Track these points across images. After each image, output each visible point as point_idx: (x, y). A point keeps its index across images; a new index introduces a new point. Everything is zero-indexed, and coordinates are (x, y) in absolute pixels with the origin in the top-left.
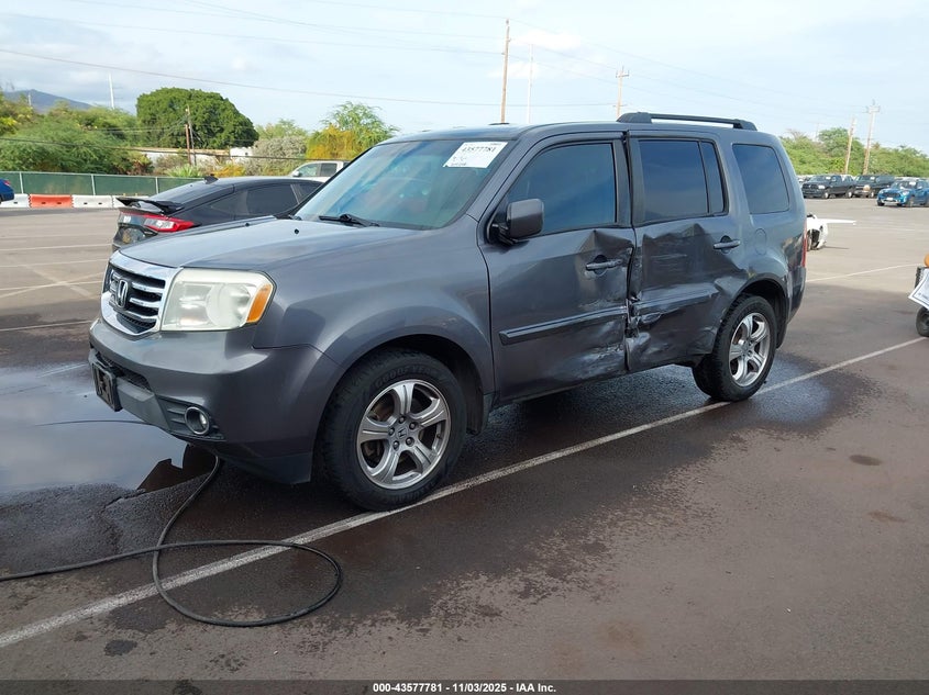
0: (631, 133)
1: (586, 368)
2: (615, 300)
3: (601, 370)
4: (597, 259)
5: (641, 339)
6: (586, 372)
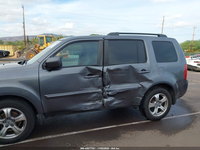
0: (105, 38)
1: (86, 107)
2: (97, 87)
3: (93, 108)
4: (89, 75)
5: (109, 99)
6: (86, 108)
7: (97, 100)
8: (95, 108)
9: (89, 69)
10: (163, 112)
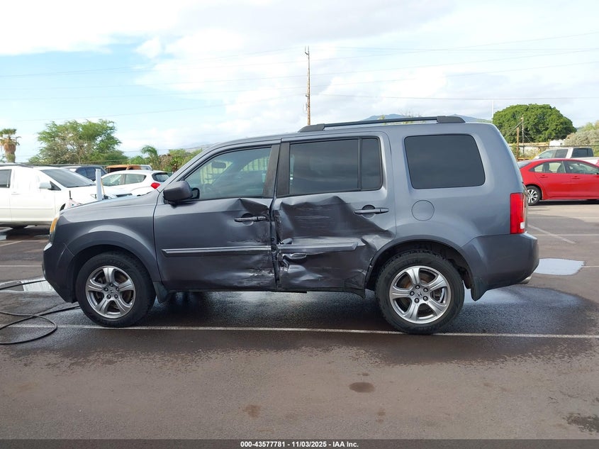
0: (283, 140)
1: (240, 280)
2: (263, 242)
3: (254, 283)
4: (244, 216)
5: (291, 269)
6: (241, 283)
7: (264, 268)
8: (259, 284)
9: (246, 204)
10: (436, 315)
